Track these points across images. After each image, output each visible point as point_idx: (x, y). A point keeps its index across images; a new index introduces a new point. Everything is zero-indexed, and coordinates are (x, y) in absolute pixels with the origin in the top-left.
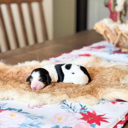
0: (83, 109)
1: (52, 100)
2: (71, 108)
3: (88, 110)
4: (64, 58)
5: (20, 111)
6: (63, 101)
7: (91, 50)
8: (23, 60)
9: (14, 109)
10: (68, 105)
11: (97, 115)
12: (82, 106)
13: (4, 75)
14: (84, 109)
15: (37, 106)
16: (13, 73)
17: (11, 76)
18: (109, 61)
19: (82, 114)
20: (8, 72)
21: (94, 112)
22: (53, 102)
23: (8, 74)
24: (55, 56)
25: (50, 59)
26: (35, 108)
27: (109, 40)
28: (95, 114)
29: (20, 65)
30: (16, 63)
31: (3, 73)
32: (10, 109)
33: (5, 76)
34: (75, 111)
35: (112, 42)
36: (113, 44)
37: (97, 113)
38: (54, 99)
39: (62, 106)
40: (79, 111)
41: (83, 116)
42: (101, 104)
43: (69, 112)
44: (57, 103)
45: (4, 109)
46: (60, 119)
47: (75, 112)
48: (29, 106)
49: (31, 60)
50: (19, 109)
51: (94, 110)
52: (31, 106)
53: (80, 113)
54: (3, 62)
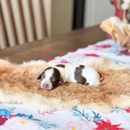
0: (96, 117)
1: (63, 106)
2: (83, 115)
3: (102, 118)
4: (70, 57)
5: (31, 117)
7: (97, 50)
8: (28, 59)
9: (24, 115)
10: (80, 113)
11: (112, 124)
12: (95, 113)
13: (11, 75)
15: (47, 112)
16: (20, 74)
17: (17, 76)
19: (97, 123)
20: (15, 72)
21: (108, 121)
23: (14, 75)
24: (61, 55)
25: (56, 58)
26: (46, 114)
28: (110, 124)
29: (25, 64)
30: (21, 63)
31: (9, 73)
32: (20, 115)
33: (12, 77)
34: (88, 119)
38: (66, 105)
39: (74, 113)
40: (92, 119)
41: (98, 126)
42: (115, 112)
43: (83, 120)
44: (68, 109)
45: (14, 114)
47: (89, 121)
48: (39, 112)
49: (37, 59)
50: (30, 115)
52: (41, 112)
53: (94, 121)
54: (9, 61)
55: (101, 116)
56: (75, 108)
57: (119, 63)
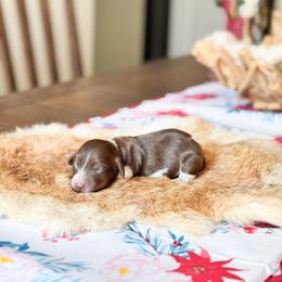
0: (178, 244)
1: (103, 221)
2: (148, 241)
3: (190, 247)
5: (24, 248)
6: (128, 224)
7: (184, 103)
8: (27, 122)
9: (8, 244)
10: (141, 235)
11: (213, 260)
12: (173, 236)
14: (180, 245)
15: (64, 237)
16: (5, 153)
18: (228, 128)
19: (178, 259)
21: (204, 252)
22: (105, 226)
24: (104, 114)
25: (92, 120)
26: (61, 241)
27: (225, 79)
28: (208, 259)
29: (20, 133)
30: (11, 128)
34: (159, 249)
35: (232, 85)
36: (236, 89)
38: (108, 219)
39: (128, 236)
40: (168, 250)
41: (179, 264)
42: (219, 233)
43: (145, 251)
44: (112, 228)
46: (123, 271)
47: (160, 253)
48: (45, 235)
50: (22, 243)
51: (203, 247)
52: (50, 236)
53: (172, 255)
55: (187, 243)
56: (129, 227)
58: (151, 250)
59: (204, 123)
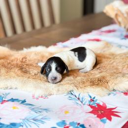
0: (92, 100)
1: (58, 90)
2: (79, 99)
3: (98, 102)
4: (72, 43)
5: (24, 102)
6: (70, 91)
7: (100, 35)
9: (17, 100)
10: (76, 96)
11: (108, 108)
12: (91, 97)
13: (8, 61)
14: (93, 101)
15: (42, 97)
17: (15, 62)
18: (120, 46)
19: (92, 107)
20: (13, 58)
21: (104, 104)
22: (59, 92)
23: (12, 61)
24: (63, 41)
26: (40, 98)
27: (120, 23)
28: (106, 107)
31: (7, 59)
32: (13, 100)
33: (9, 63)
34: (83, 103)
35: (123, 26)
36: (125, 27)
37: (107, 105)
39: (70, 97)
40: (88, 103)
41: (92, 109)
42: (112, 95)
43: (77, 103)
44: (63, 93)
46: (66, 112)
47: (84, 104)
48: (33, 96)
49: (37, 45)
50: (23, 100)
51: (104, 102)
52: (36, 96)
53: (89, 105)
54: (8, 48)
55: (97, 100)
56: (71, 93)
57: (122, 47)
58: (80, 103)
59: (108, 44)
